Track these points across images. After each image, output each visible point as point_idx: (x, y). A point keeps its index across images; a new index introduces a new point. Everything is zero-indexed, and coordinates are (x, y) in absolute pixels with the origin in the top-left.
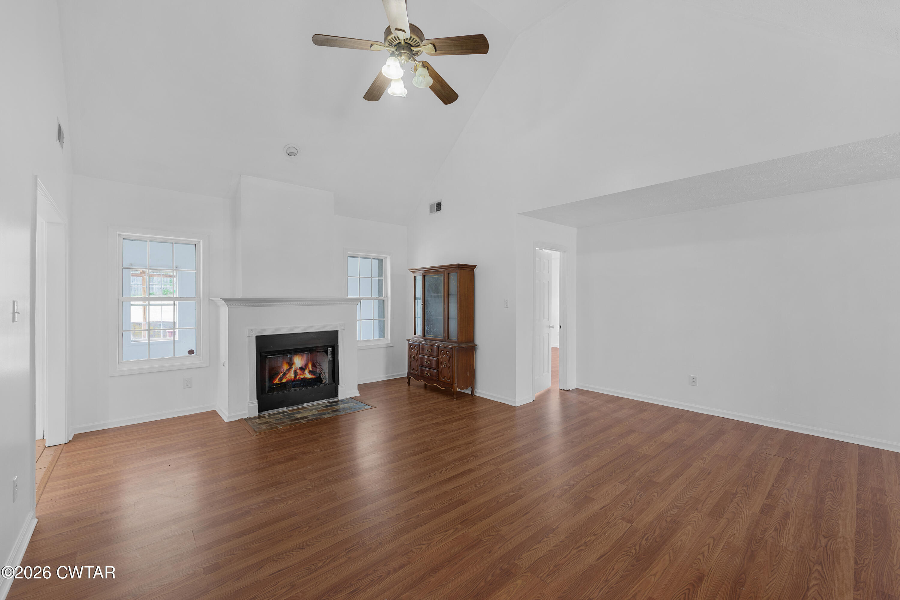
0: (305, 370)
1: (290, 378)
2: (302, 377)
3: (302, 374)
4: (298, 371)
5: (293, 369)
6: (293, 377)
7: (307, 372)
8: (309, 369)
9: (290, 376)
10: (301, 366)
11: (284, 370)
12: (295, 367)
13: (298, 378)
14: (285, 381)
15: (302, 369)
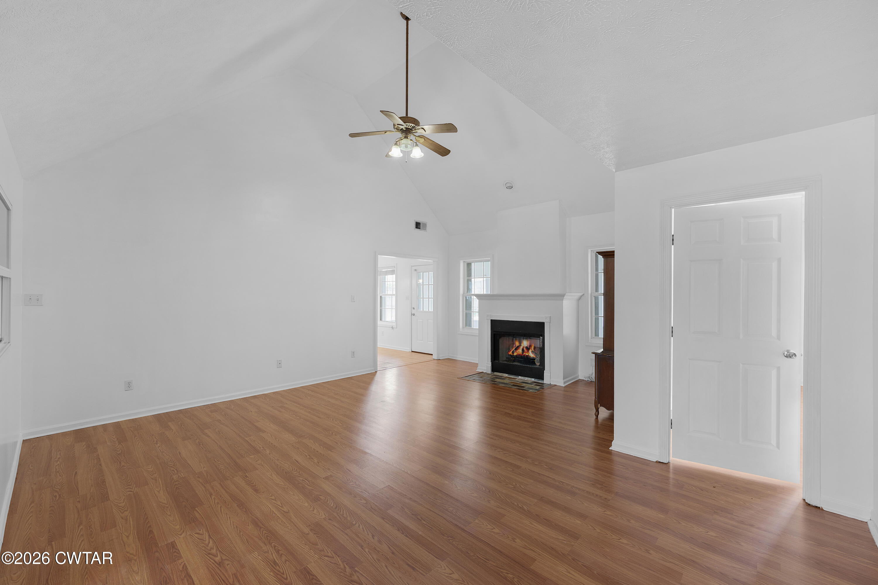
0: (529, 350)
1: (519, 353)
2: (527, 354)
3: (527, 352)
4: (525, 349)
5: (521, 347)
6: (521, 353)
7: (530, 351)
8: (532, 349)
9: (519, 352)
10: (527, 346)
11: (516, 346)
12: (523, 345)
13: (525, 354)
14: (516, 354)
15: (528, 349)
